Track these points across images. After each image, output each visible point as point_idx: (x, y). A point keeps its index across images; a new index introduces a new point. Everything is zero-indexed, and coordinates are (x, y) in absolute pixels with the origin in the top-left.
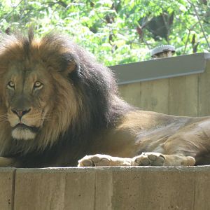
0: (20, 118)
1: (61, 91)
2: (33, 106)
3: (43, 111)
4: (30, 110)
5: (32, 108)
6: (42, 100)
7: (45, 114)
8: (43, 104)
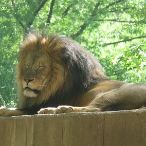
0: (27, 84)
1: (55, 70)
2: (36, 78)
3: (43, 81)
4: (33, 80)
5: (35, 79)
6: (43, 75)
7: (44, 83)
8: (44, 77)
